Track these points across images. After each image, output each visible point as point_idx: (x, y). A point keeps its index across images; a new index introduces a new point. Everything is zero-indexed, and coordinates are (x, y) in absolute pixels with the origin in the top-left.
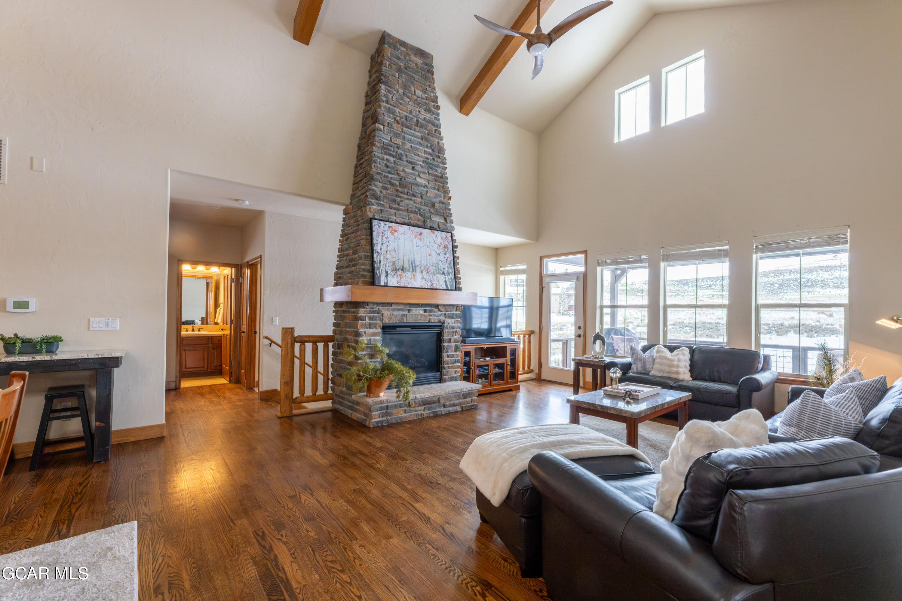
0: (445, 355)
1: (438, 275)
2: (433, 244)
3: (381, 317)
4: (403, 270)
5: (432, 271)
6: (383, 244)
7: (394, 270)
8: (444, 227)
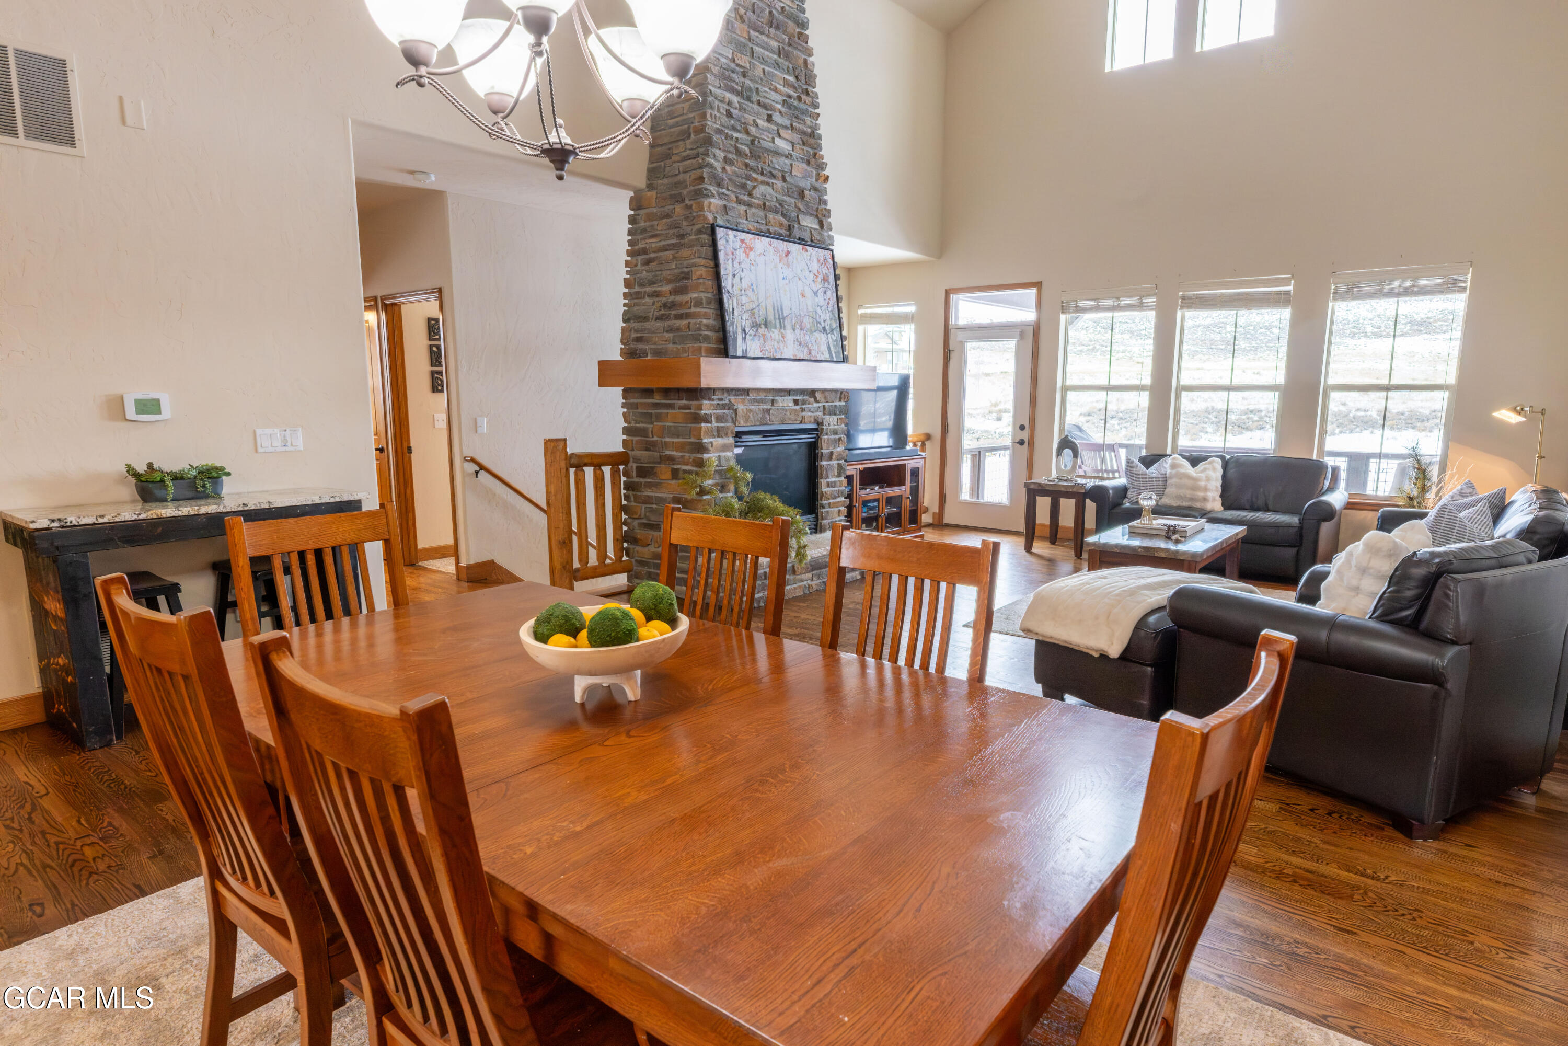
0: (823, 482)
1: (817, 334)
2: (806, 273)
3: (734, 416)
4: (766, 326)
5: (808, 326)
6: (734, 276)
7: (754, 326)
8: (818, 238)
